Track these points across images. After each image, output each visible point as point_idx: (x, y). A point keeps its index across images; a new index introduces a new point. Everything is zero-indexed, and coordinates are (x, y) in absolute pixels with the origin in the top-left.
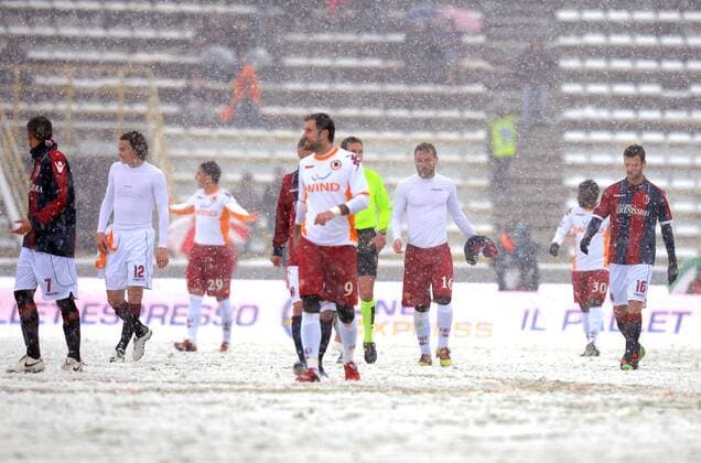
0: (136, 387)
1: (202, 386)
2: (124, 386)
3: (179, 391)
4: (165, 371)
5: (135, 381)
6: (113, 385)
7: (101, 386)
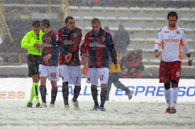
0: (57, 122)
1: (86, 122)
2: (52, 122)
3: (76, 125)
4: (70, 116)
5: (56, 120)
6: (46, 122)
7: (41, 122)
